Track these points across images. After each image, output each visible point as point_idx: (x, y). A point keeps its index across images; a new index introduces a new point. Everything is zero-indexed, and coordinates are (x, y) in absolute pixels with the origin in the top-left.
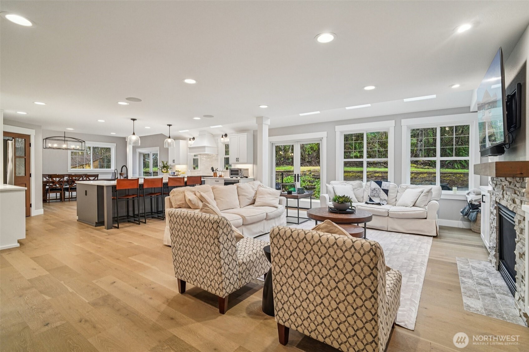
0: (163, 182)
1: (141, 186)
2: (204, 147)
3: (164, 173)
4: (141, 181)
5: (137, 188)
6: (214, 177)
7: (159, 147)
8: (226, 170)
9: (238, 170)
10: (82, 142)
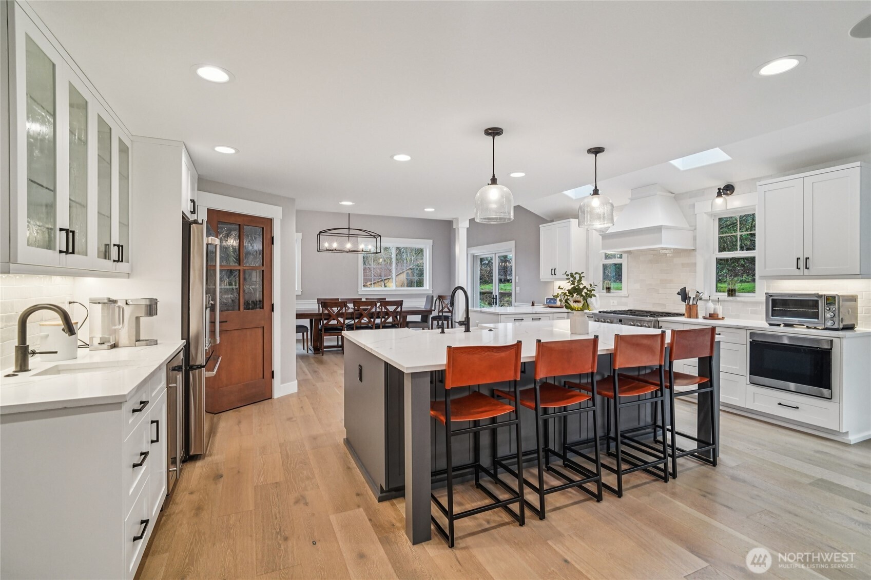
0: (599, 353)
1: (528, 369)
2: (659, 229)
3: (572, 309)
4: (528, 353)
5: (515, 381)
6: (690, 317)
7: (513, 242)
8: (731, 298)
9: (817, 302)
10: (376, 236)
